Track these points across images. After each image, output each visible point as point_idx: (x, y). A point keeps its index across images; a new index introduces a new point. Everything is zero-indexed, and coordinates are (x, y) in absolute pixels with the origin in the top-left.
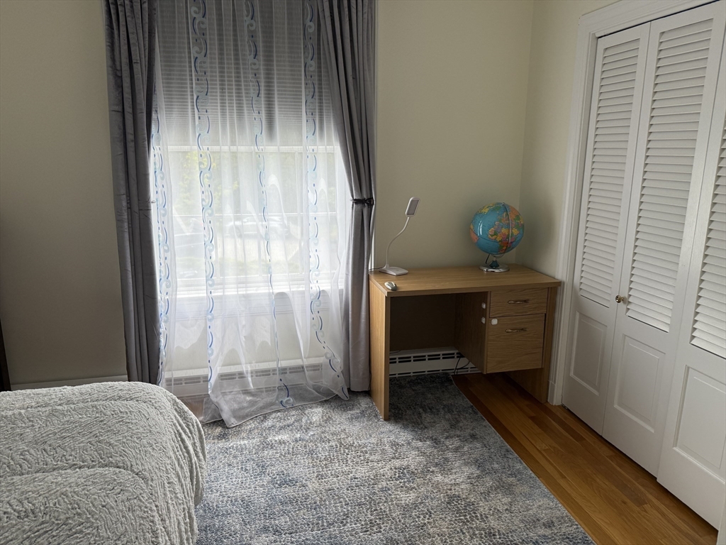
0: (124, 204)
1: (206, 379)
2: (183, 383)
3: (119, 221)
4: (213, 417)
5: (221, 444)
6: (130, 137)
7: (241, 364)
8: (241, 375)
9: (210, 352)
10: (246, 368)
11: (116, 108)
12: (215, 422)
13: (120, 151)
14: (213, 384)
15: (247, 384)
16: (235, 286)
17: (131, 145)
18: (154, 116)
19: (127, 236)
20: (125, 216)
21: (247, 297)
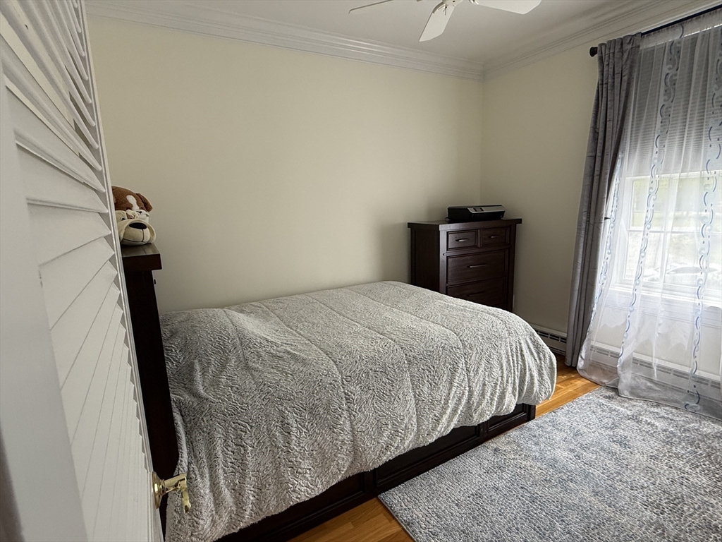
0: (584, 218)
1: (617, 356)
2: (609, 355)
3: (579, 229)
4: (613, 384)
5: (603, 401)
6: (597, 173)
7: (652, 356)
8: (649, 366)
9: (625, 335)
10: (656, 362)
11: (590, 154)
12: (612, 388)
13: (588, 183)
14: (622, 361)
15: (652, 374)
16: (661, 291)
17: (596, 178)
18: (620, 156)
19: (582, 239)
20: (584, 227)
21: (669, 303)
